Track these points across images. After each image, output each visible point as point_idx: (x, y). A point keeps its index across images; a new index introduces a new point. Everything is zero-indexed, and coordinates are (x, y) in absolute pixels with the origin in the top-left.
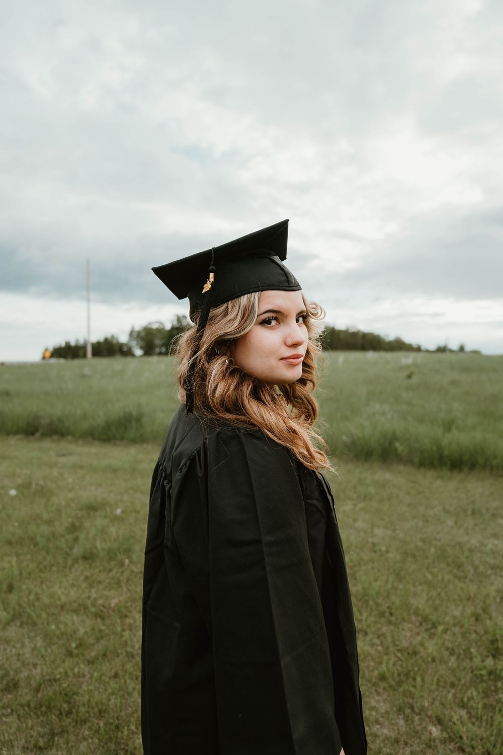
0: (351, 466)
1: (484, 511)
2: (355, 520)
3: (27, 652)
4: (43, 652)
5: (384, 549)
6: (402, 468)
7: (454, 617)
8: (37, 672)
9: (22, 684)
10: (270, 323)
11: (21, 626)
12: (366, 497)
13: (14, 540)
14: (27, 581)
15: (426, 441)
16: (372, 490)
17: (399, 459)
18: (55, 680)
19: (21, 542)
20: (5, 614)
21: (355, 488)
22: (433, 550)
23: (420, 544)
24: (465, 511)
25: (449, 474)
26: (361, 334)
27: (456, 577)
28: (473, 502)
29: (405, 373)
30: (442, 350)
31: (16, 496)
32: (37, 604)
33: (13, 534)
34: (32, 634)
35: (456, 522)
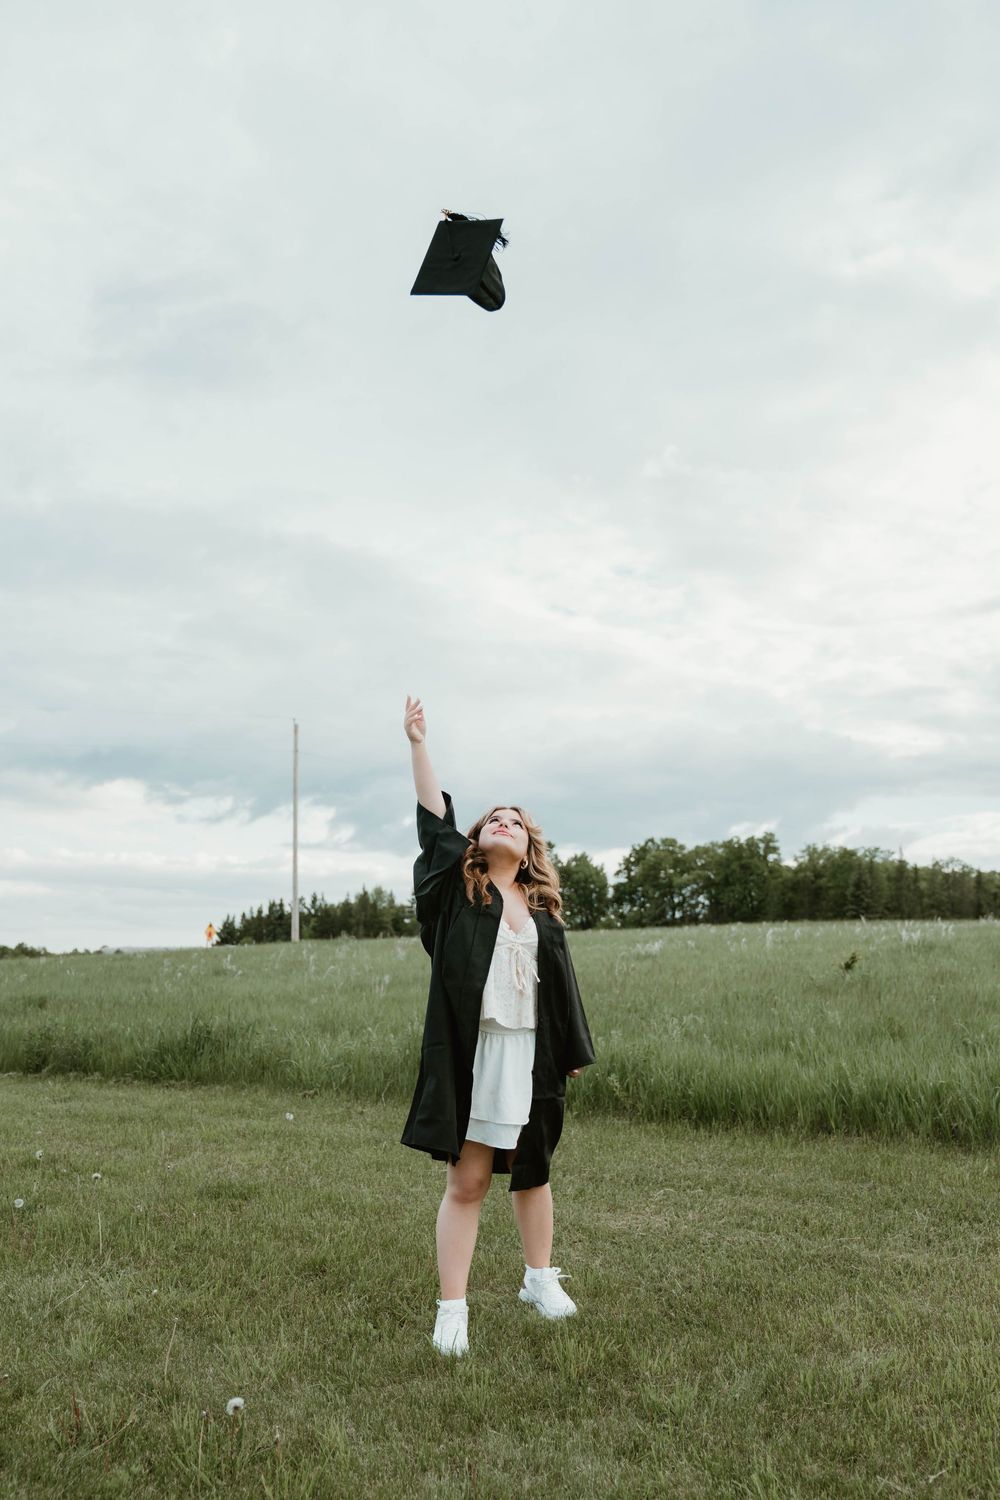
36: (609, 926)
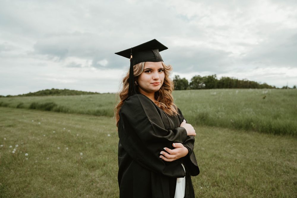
0: (233, 131)
1: (286, 150)
2: (230, 151)
3: (107, 184)
4: (112, 184)
5: (239, 161)
6: (254, 133)
7: (263, 188)
8: (109, 191)
9: (104, 193)
10: (149, 72)
11: (106, 177)
12: (237, 143)
13: (107, 150)
14: (110, 163)
15: (265, 122)
16: (239, 140)
17: (253, 129)
18: (114, 193)
19: (110, 151)
20: (102, 172)
21: (233, 139)
22: (259, 163)
23: (254, 161)
24: (277, 150)
25: (273, 136)
26: (249, 82)
27: (267, 174)
28: (282, 147)
29: (263, 97)
30: (285, 88)
31: (110, 136)
32: (112, 170)
33: (107, 149)
34: (109, 179)
35: (272, 154)
36: (189, 89)
